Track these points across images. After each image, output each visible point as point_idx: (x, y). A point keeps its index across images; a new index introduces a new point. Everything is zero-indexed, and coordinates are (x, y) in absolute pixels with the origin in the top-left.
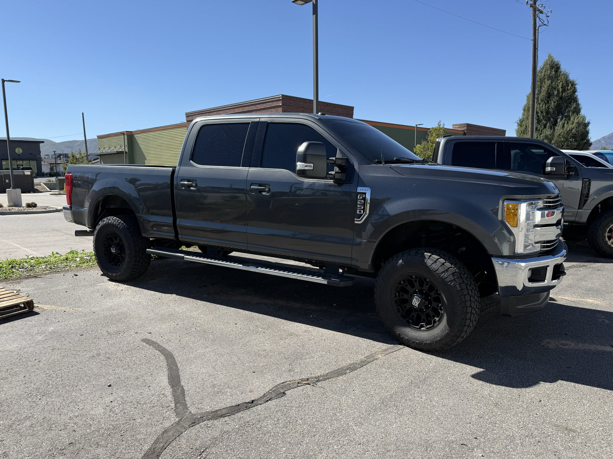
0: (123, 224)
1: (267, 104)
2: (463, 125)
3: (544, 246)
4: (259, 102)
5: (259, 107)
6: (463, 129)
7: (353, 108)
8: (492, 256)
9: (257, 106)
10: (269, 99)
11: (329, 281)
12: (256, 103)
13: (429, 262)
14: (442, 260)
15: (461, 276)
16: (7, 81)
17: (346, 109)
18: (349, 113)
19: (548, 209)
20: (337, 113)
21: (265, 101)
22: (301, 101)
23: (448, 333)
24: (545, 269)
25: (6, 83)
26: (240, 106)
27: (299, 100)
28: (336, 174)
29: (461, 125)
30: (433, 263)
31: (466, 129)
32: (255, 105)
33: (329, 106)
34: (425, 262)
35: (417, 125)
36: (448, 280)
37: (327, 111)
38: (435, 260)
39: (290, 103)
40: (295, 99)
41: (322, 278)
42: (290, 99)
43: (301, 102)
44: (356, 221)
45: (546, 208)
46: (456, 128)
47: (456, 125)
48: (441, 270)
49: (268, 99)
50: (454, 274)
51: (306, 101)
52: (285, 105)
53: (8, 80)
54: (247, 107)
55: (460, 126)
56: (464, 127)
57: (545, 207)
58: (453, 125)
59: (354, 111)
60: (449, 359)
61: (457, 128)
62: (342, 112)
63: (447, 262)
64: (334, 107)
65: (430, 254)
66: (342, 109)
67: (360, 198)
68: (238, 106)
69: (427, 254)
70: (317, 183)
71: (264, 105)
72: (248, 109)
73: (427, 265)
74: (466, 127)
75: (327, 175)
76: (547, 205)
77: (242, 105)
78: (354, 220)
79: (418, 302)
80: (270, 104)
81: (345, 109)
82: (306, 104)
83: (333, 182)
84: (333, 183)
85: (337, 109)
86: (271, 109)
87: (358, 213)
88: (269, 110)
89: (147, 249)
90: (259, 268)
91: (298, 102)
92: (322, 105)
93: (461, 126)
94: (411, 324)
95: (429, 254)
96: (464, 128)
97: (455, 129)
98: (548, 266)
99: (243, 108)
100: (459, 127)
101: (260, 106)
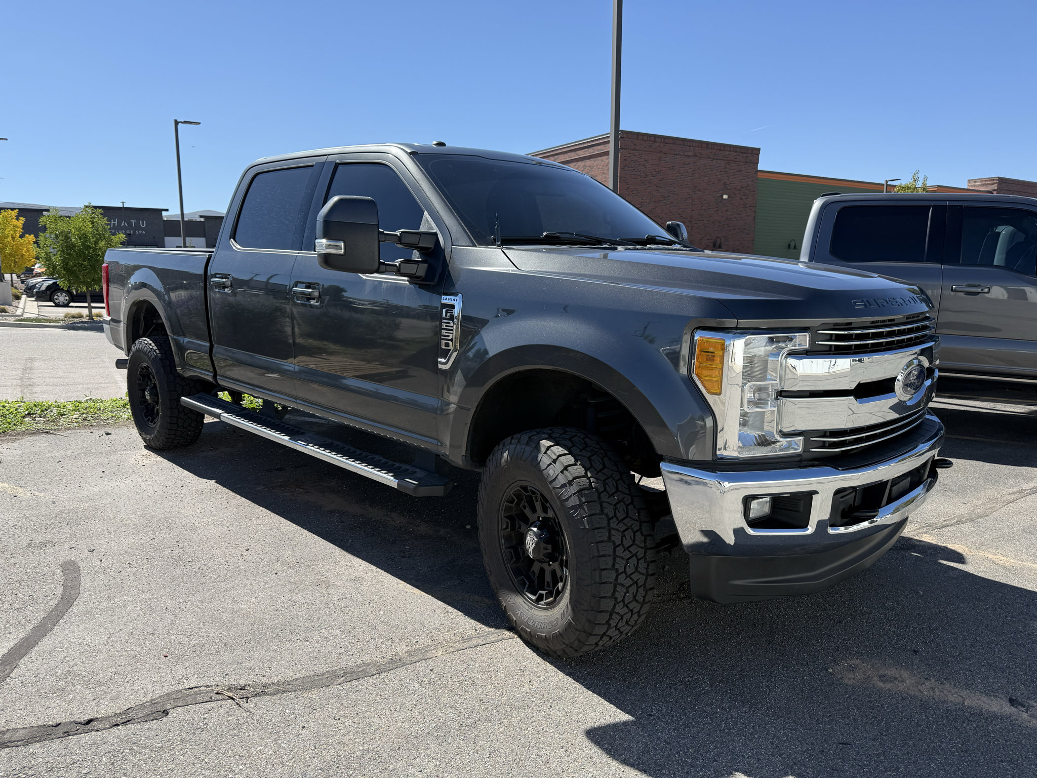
0: (155, 351)
1: (594, 149)
2: (990, 180)
3: (824, 442)
4: (583, 146)
5: (582, 154)
6: (990, 188)
7: (758, 150)
8: (661, 458)
9: (578, 152)
10: (599, 139)
11: (400, 483)
12: (578, 147)
13: (544, 460)
14: (570, 459)
15: (599, 497)
16: (181, 122)
17: (745, 153)
18: (751, 160)
19: (834, 354)
20: (725, 160)
21: (591, 144)
22: (657, 140)
23: (570, 624)
24: (807, 497)
25: (180, 125)
26: (551, 153)
27: (652, 139)
28: (402, 264)
29: (985, 181)
30: (551, 464)
31: (996, 188)
32: (575, 151)
33: (711, 149)
34: (537, 459)
35: (887, 182)
36: (570, 504)
37: (707, 157)
38: (555, 457)
39: (636, 145)
40: (645, 138)
41: (392, 476)
42: (635, 136)
43: (656, 142)
44: (440, 364)
45: (830, 350)
46: (975, 186)
47: (976, 181)
48: (562, 480)
49: (597, 140)
50: (583, 492)
51: (666, 141)
52: (625, 149)
53: (183, 121)
54: (562, 155)
55: (984, 183)
56: (993, 184)
57: (827, 349)
58: (968, 180)
59: (760, 155)
60: (577, 680)
61: (978, 186)
62: (736, 158)
63: (579, 463)
64: (720, 150)
65: (552, 444)
66: (736, 154)
67: (446, 315)
68: (548, 154)
69: (545, 443)
70: (385, 282)
71: (591, 150)
72: (564, 159)
73: (540, 467)
74: (997, 185)
75: (379, 267)
76: (831, 346)
77: (555, 152)
78: (437, 363)
79: (533, 544)
80: (599, 147)
81: (742, 153)
82: (666, 145)
83: (408, 281)
84: (408, 283)
85: (727, 153)
86: (601, 156)
87: (443, 347)
88: (599, 158)
89: (183, 398)
90: (310, 447)
91: (650, 143)
92: (698, 147)
93: (987, 183)
94: (525, 591)
95: (550, 443)
96: (992, 186)
97: (974, 188)
98: (816, 492)
99: (556, 157)
100: (982, 185)
101: (584, 152)
